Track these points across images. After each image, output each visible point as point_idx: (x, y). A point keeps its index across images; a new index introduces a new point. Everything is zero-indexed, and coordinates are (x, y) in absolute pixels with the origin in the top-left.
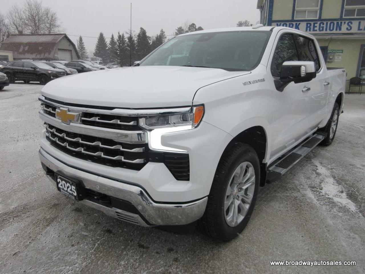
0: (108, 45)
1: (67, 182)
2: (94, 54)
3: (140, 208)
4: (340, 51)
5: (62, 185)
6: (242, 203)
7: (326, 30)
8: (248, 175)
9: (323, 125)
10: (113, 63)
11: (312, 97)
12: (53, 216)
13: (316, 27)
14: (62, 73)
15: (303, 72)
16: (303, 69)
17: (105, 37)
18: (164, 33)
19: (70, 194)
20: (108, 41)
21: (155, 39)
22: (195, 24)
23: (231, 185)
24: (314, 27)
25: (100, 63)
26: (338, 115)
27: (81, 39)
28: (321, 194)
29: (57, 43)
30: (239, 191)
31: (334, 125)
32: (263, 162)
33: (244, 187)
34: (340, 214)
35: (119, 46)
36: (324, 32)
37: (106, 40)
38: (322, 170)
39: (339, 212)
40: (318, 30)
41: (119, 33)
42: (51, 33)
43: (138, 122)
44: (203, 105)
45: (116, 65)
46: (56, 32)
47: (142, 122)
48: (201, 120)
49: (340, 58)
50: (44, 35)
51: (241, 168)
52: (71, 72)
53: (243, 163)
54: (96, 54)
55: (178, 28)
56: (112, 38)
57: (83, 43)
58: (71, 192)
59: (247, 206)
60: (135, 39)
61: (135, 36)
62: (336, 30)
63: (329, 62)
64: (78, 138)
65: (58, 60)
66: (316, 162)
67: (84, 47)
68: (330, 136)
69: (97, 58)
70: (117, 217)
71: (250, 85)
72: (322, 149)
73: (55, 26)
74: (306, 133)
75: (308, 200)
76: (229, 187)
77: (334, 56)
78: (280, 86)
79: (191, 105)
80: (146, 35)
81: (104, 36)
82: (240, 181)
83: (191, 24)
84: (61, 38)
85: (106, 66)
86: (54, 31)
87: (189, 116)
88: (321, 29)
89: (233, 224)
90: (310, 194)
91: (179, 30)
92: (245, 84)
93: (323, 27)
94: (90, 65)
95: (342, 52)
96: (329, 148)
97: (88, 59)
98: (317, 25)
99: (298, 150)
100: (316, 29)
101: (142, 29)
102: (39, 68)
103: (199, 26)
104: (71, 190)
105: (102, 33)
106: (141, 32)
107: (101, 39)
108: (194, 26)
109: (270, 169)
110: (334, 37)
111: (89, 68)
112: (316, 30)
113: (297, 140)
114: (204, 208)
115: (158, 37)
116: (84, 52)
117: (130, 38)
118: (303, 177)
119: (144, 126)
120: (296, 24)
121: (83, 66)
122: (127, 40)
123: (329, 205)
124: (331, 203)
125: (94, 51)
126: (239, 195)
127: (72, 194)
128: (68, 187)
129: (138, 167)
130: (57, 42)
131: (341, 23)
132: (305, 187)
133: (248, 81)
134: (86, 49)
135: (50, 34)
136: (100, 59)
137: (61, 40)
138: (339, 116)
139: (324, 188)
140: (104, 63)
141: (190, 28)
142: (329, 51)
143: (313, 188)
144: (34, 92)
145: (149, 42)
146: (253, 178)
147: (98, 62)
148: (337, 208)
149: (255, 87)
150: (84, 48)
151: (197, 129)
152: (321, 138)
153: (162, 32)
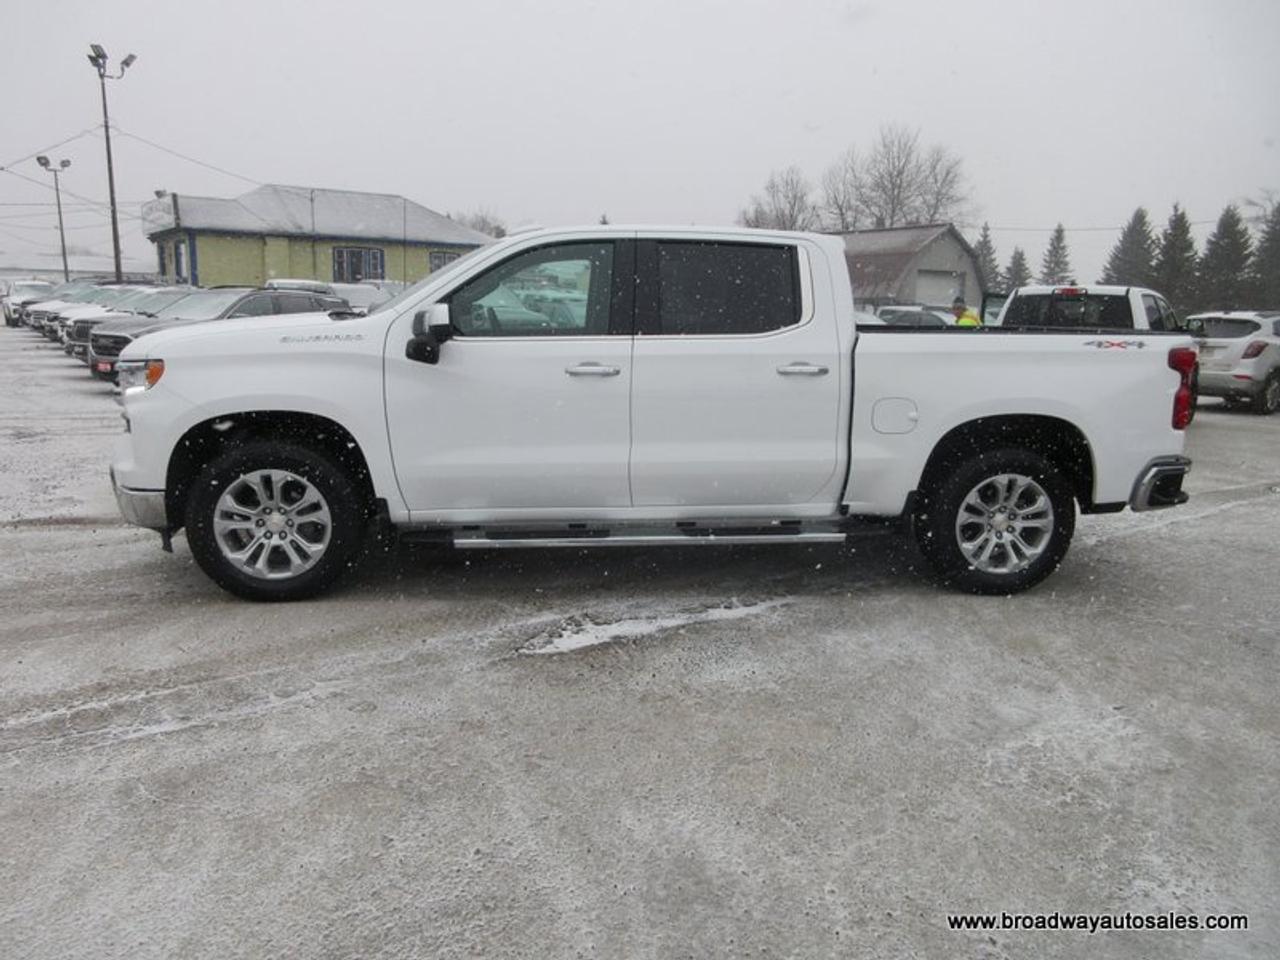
27: (1059, 235)
29: (916, 253)
44: (161, 361)
48: (157, 381)
57: (1063, 248)
67: (1067, 259)
73: (950, 199)
79: (145, 358)
81: (1147, 219)
84: (933, 237)
105: (1143, 208)
107: (1137, 230)
130: (917, 249)
134: (1071, 267)
150: (1066, 264)
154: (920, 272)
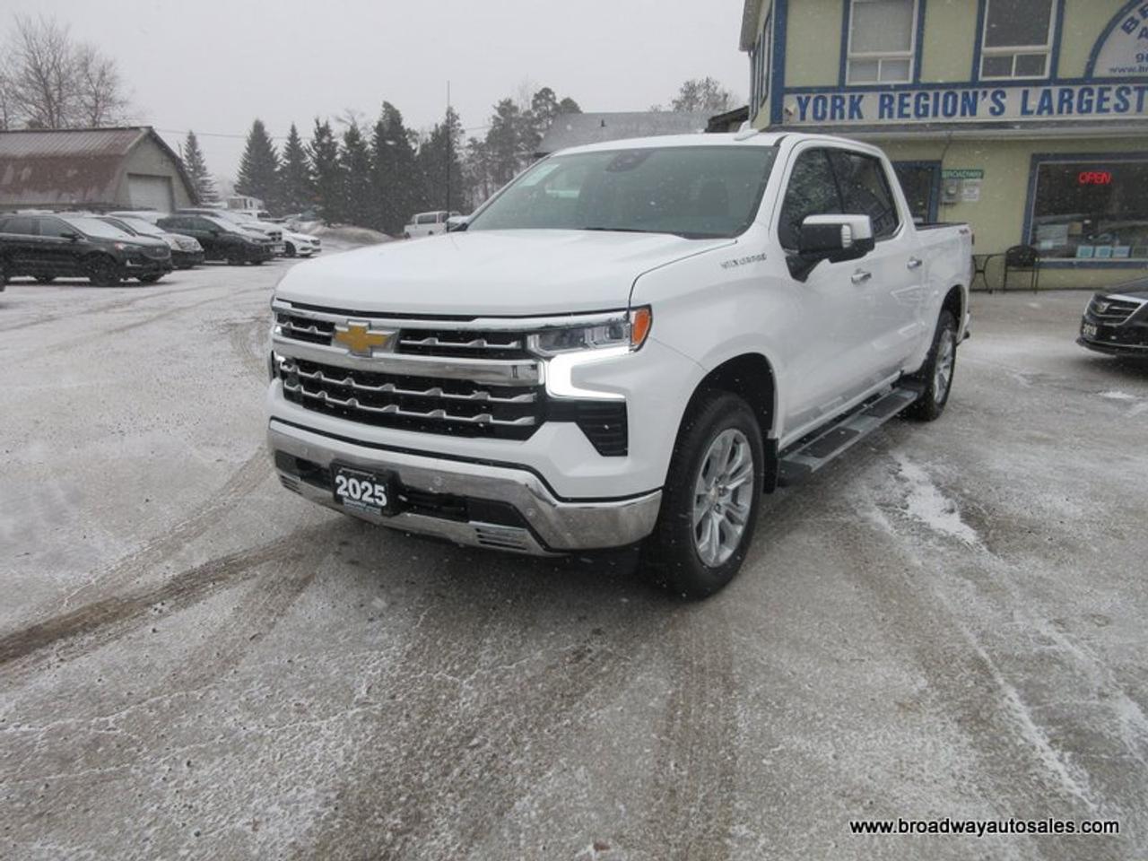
0: (280, 157)
1: (360, 479)
2: (235, 186)
3: (530, 514)
4: (976, 174)
5: (347, 489)
6: (727, 522)
7: (935, 114)
8: (739, 459)
9: (913, 366)
10: (300, 215)
11: (893, 293)
12: (301, 577)
13: (908, 105)
14: (158, 250)
15: (846, 237)
16: (846, 231)
17: (271, 136)
18: (458, 118)
19: (368, 504)
20: (279, 146)
21: (429, 137)
22: (553, 90)
23: (705, 474)
24: (902, 105)
25: (260, 216)
26: (955, 345)
27: (192, 141)
28: (904, 516)
29: (122, 157)
30: (720, 495)
31: (946, 367)
32: (769, 437)
33: (731, 487)
34: (941, 549)
35: (318, 161)
36: (930, 119)
37: (274, 144)
38: (910, 470)
39: (939, 545)
40: (913, 116)
41: (318, 123)
42: (99, 123)
43: (524, 343)
44: (649, 307)
45: (308, 220)
46: (116, 122)
47: (533, 343)
48: (647, 336)
49: (977, 191)
50: (77, 130)
51: (724, 440)
52: (180, 245)
53: (727, 431)
54: (241, 188)
55: (502, 104)
56: (294, 138)
57: (198, 154)
58: (371, 500)
59: (739, 530)
60: (368, 137)
61: (364, 128)
62: (963, 114)
63: (946, 204)
64: (387, 385)
65: (131, 210)
66: (900, 457)
67: (204, 164)
68: (936, 395)
69: (249, 199)
70: (477, 542)
71: (736, 268)
72: (916, 429)
73: (109, 101)
74: (870, 383)
75: (873, 528)
76: (700, 477)
77: (959, 188)
78: (800, 270)
79: (626, 306)
80: (402, 128)
81: (266, 129)
82: (722, 469)
83: (540, 89)
84: (137, 140)
85: (284, 225)
86: (109, 116)
87: (625, 328)
88: (921, 111)
89: (711, 562)
90: (878, 518)
91: (504, 109)
92: (725, 266)
93: (927, 105)
94: (238, 224)
95: (982, 177)
96: (934, 426)
97: (215, 204)
98: (911, 100)
99: (852, 422)
100: (906, 111)
101: (387, 105)
102: (86, 235)
103: (565, 97)
104: (372, 496)
105: (261, 120)
106: (385, 117)
107: (259, 139)
108: (551, 96)
109: (787, 458)
110: (957, 133)
111: (234, 233)
112: (908, 116)
113: (846, 396)
114: (655, 513)
115: (437, 130)
116: (204, 182)
117: (352, 137)
118: (864, 487)
119: (535, 351)
120: (852, 97)
121: (215, 225)
122: (342, 143)
123: (918, 535)
124: (925, 531)
125: (236, 179)
126: (721, 503)
127: (375, 505)
128: (364, 491)
129: (523, 434)
130: (123, 153)
131: (975, 94)
132: (868, 505)
133: (732, 259)
134: (209, 171)
135: (94, 130)
136: (257, 202)
137: (138, 144)
138: (958, 348)
139: (911, 505)
140: (273, 215)
141: (538, 102)
142: (945, 175)
143: (888, 505)
144: (85, 309)
145: (410, 147)
146: (750, 468)
147: (255, 212)
148: (936, 539)
149: (746, 271)
150: (204, 168)
151: (639, 352)
152: (910, 397)
153: (452, 117)
154: (131, 175)
